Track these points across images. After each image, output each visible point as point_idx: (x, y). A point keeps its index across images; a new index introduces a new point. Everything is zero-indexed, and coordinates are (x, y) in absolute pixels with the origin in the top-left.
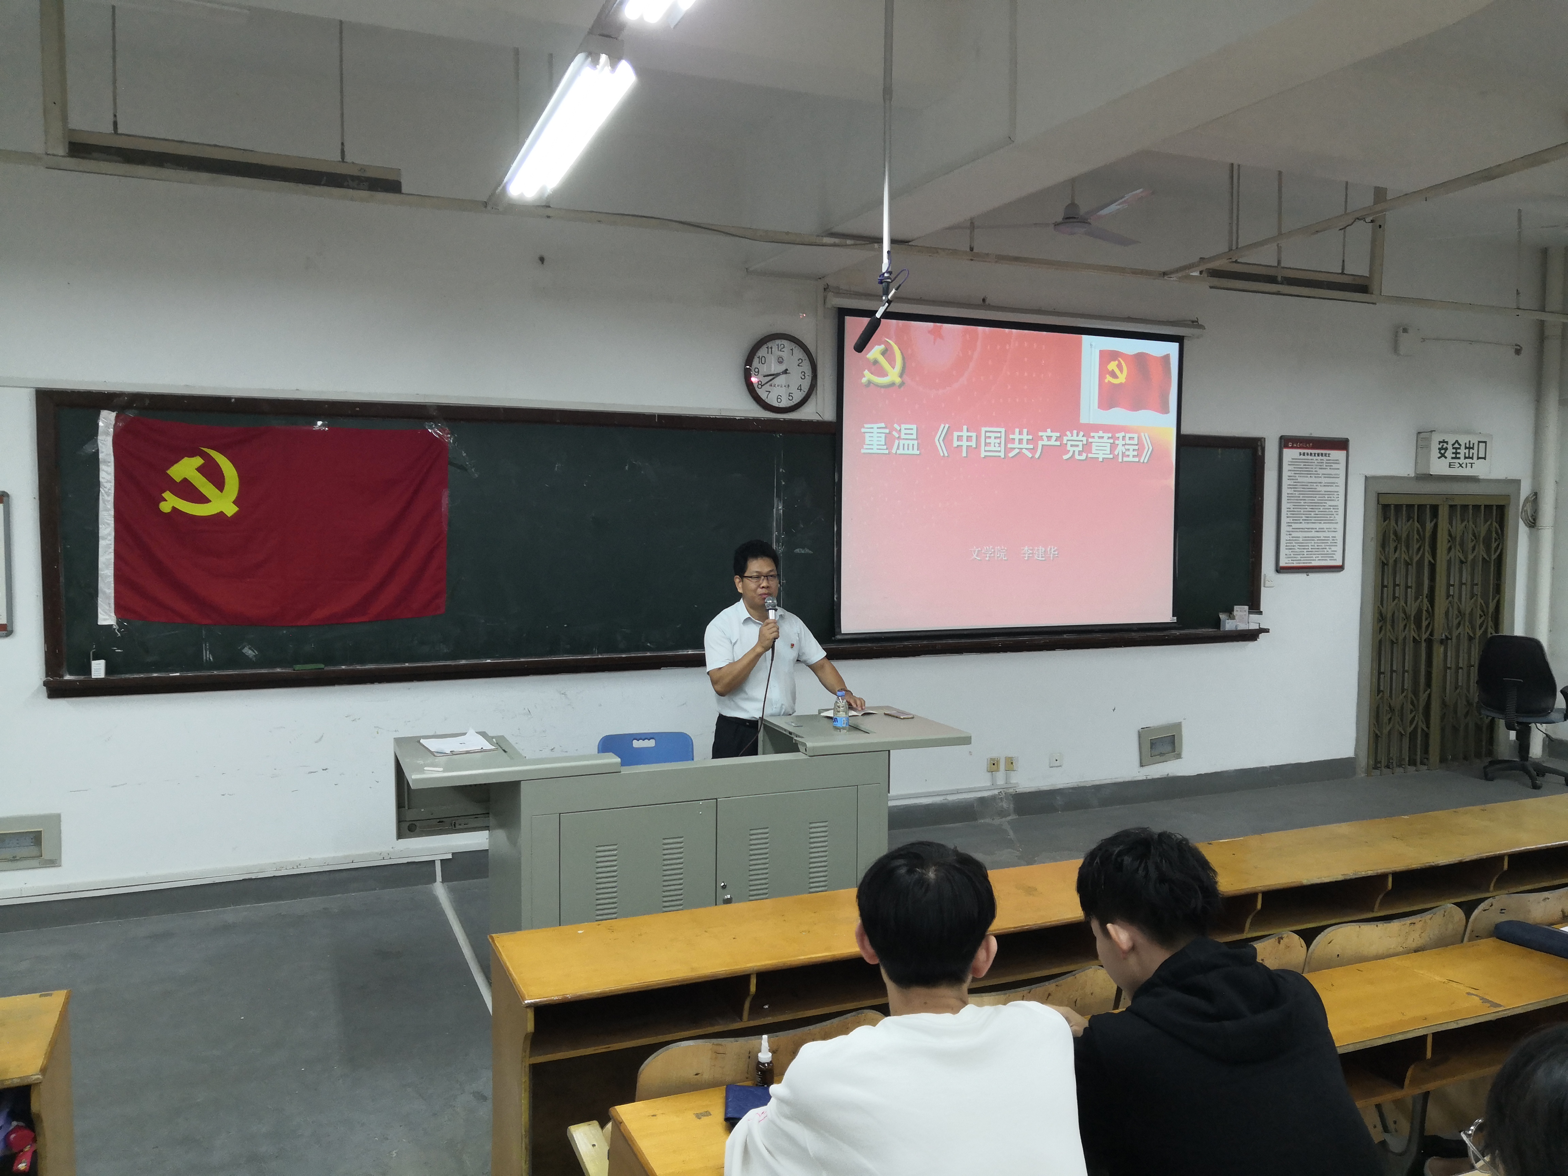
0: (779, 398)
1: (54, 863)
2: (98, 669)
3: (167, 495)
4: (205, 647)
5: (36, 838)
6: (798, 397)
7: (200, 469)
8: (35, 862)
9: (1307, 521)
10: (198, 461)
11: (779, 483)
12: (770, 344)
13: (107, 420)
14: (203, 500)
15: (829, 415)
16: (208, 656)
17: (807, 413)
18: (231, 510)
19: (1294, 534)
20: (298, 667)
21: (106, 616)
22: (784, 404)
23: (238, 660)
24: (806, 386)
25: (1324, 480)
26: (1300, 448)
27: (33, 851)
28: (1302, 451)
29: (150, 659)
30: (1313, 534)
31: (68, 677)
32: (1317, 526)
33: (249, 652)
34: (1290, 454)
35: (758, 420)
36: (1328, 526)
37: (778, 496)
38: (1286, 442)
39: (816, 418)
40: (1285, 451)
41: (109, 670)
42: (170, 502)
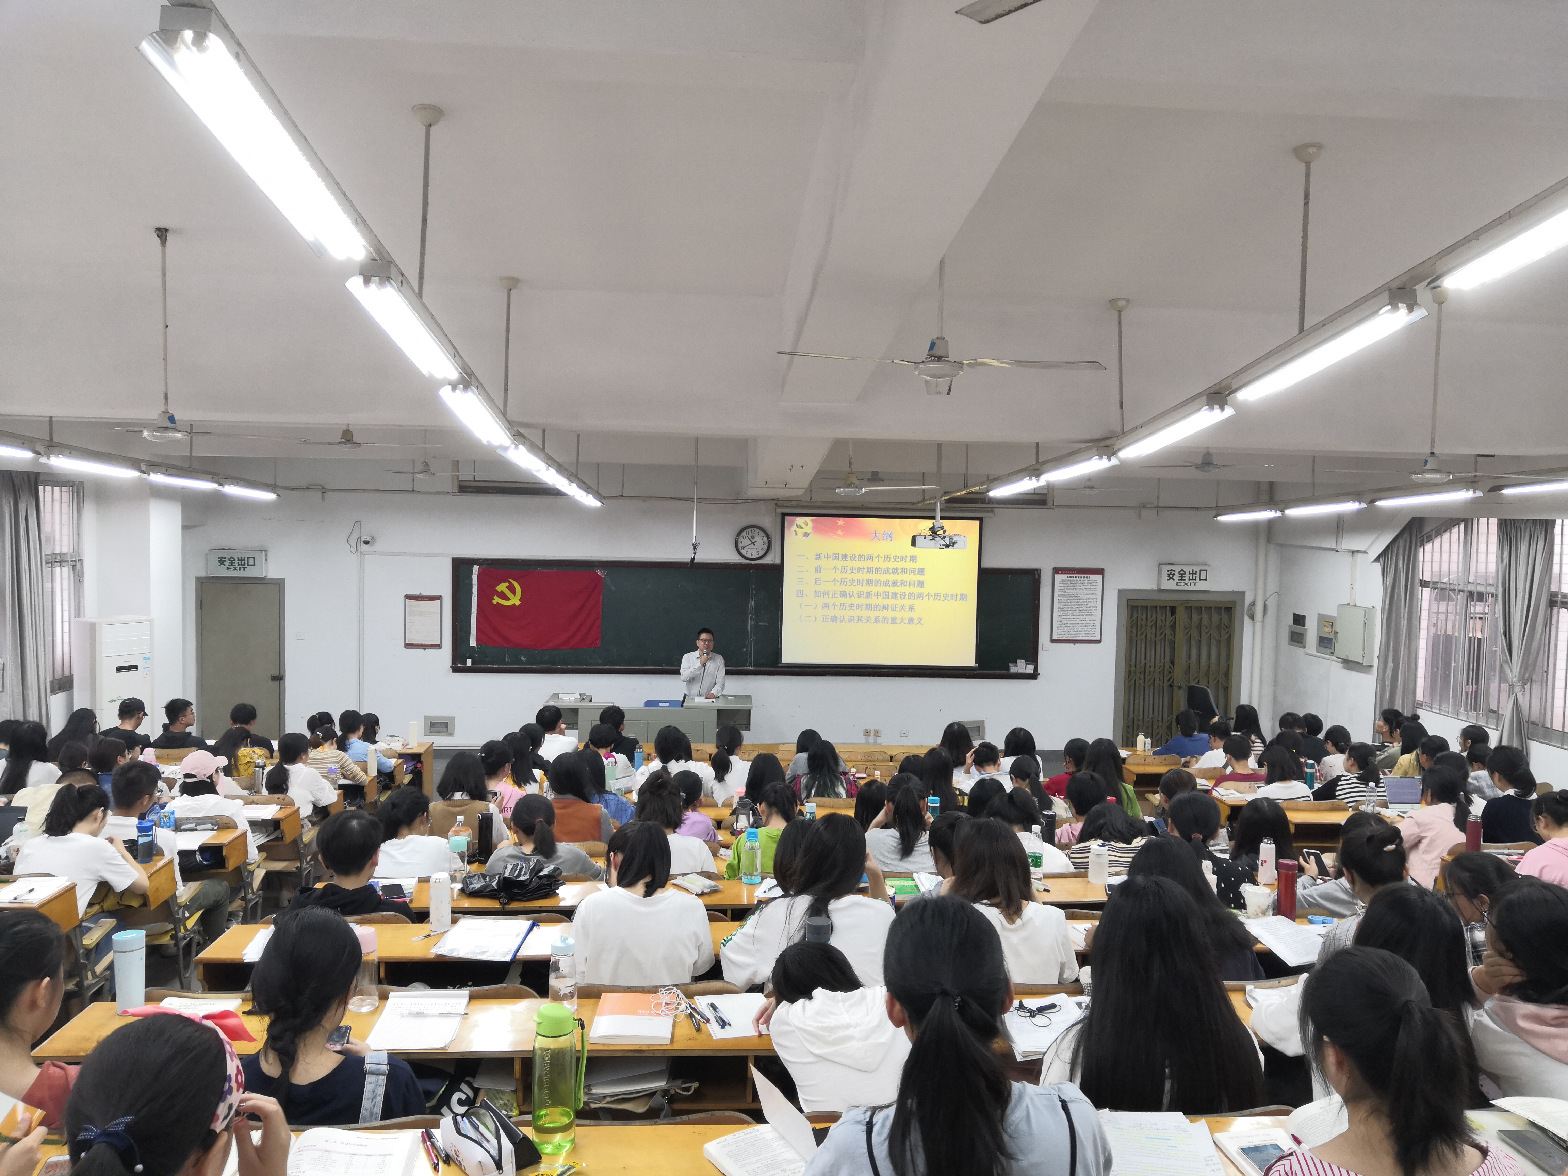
0: (752, 554)
1: (451, 735)
2: (469, 662)
3: (495, 597)
4: (507, 656)
5: (446, 725)
6: (761, 553)
7: (507, 587)
8: (446, 734)
9: (1073, 614)
10: (507, 584)
11: (752, 592)
12: (747, 530)
13: (476, 568)
14: (508, 599)
15: (778, 562)
16: (508, 660)
17: (768, 560)
18: (518, 603)
19: (1063, 622)
20: (541, 666)
21: (473, 643)
22: (755, 556)
23: (519, 662)
24: (765, 548)
25: (1086, 592)
26: (1068, 574)
27: (445, 730)
28: (1069, 576)
29: (487, 660)
30: (1078, 622)
31: (459, 665)
32: (1081, 617)
33: (523, 658)
34: (1059, 578)
35: (741, 564)
36: (1089, 617)
37: (752, 598)
38: (1057, 571)
39: (770, 562)
40: (1056, 576)
41: (473, 663)
42: (496, 600)
